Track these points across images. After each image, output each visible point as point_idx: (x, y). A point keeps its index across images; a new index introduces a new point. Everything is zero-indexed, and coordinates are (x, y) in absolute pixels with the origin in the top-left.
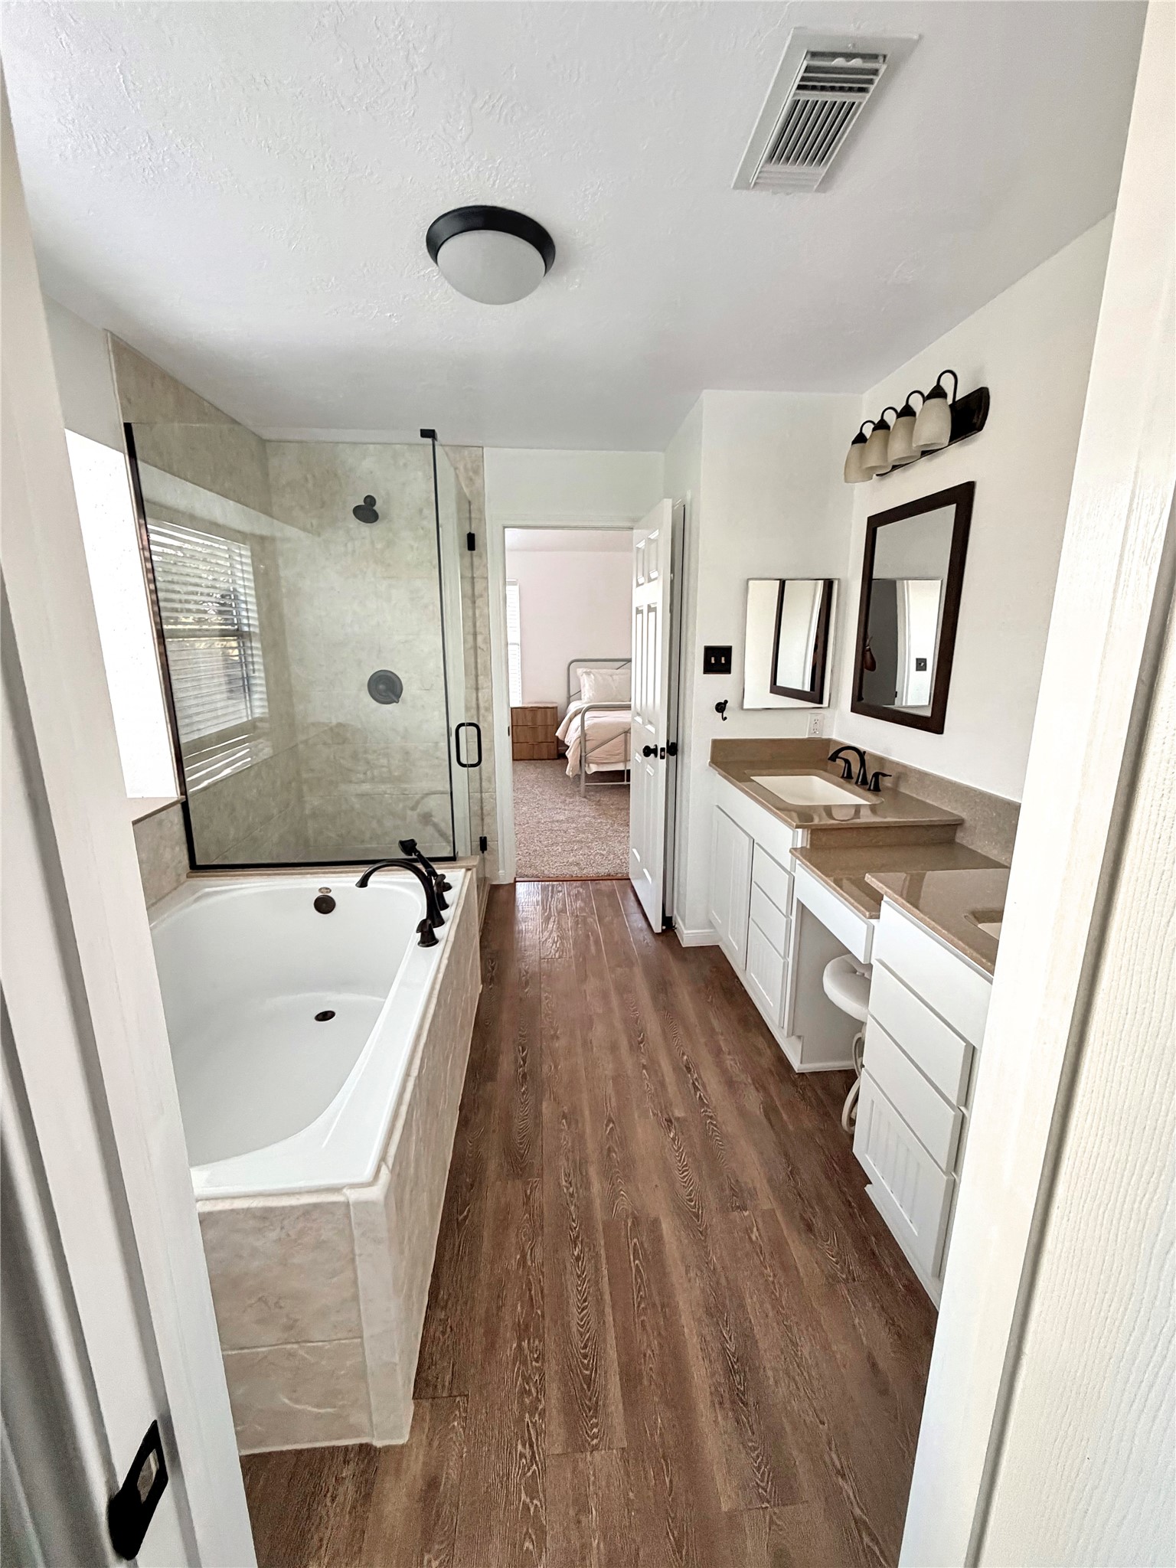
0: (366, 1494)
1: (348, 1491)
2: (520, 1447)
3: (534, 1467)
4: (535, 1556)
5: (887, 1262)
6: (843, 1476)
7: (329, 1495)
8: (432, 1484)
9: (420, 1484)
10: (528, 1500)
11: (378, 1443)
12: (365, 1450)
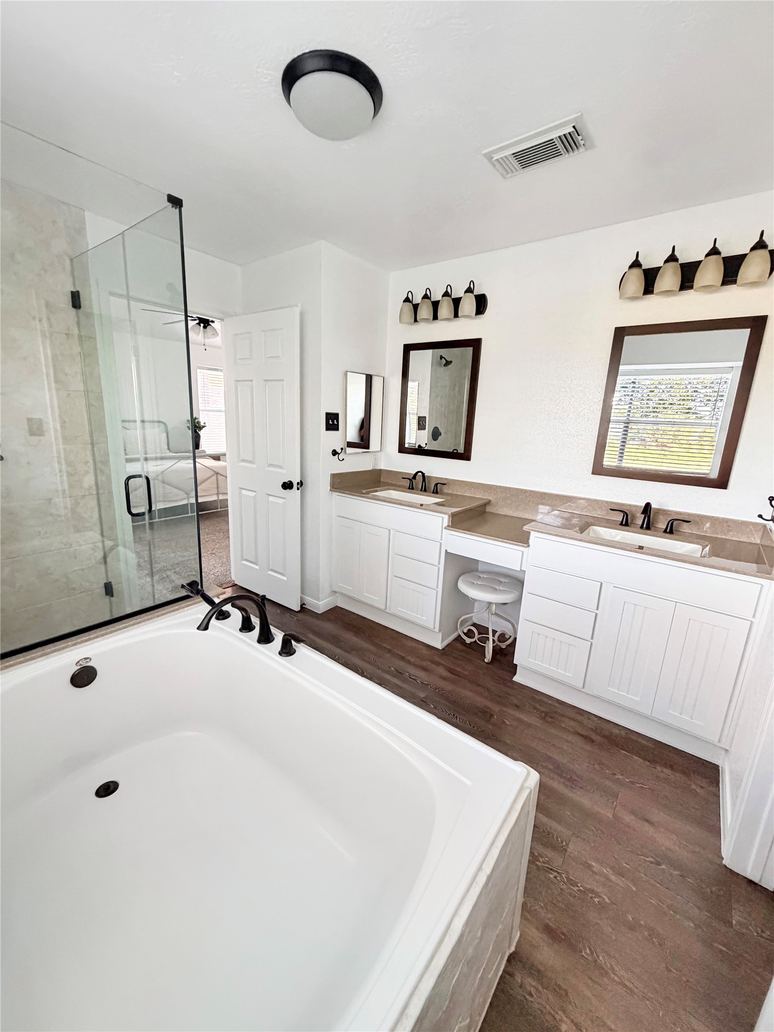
0: (538, 973)
1: (530, 983)
2: (551, 876)
3: (563, 875)
4: (600, 900)
5: (545, 700)
6: (615, 774)
7: (527, 997)
8: (548, 930)
9: (545, 937)
10: (577, 888)
11: (513, 949)
12: (511, 958)
